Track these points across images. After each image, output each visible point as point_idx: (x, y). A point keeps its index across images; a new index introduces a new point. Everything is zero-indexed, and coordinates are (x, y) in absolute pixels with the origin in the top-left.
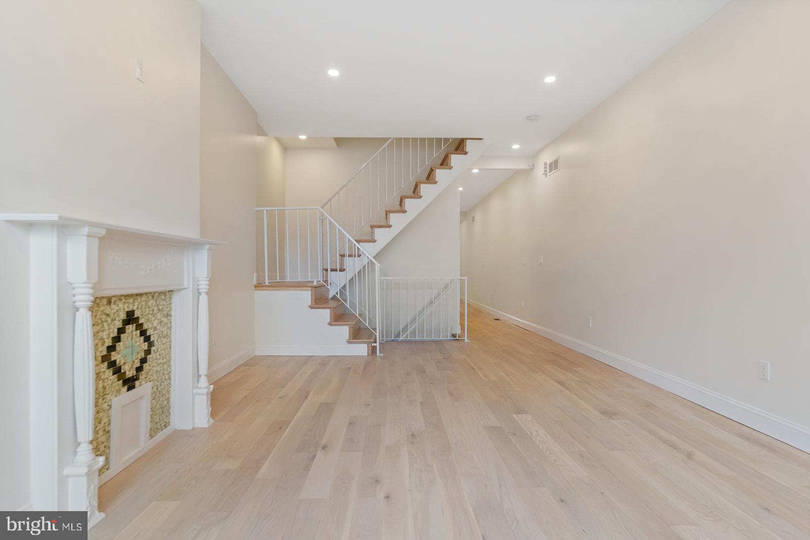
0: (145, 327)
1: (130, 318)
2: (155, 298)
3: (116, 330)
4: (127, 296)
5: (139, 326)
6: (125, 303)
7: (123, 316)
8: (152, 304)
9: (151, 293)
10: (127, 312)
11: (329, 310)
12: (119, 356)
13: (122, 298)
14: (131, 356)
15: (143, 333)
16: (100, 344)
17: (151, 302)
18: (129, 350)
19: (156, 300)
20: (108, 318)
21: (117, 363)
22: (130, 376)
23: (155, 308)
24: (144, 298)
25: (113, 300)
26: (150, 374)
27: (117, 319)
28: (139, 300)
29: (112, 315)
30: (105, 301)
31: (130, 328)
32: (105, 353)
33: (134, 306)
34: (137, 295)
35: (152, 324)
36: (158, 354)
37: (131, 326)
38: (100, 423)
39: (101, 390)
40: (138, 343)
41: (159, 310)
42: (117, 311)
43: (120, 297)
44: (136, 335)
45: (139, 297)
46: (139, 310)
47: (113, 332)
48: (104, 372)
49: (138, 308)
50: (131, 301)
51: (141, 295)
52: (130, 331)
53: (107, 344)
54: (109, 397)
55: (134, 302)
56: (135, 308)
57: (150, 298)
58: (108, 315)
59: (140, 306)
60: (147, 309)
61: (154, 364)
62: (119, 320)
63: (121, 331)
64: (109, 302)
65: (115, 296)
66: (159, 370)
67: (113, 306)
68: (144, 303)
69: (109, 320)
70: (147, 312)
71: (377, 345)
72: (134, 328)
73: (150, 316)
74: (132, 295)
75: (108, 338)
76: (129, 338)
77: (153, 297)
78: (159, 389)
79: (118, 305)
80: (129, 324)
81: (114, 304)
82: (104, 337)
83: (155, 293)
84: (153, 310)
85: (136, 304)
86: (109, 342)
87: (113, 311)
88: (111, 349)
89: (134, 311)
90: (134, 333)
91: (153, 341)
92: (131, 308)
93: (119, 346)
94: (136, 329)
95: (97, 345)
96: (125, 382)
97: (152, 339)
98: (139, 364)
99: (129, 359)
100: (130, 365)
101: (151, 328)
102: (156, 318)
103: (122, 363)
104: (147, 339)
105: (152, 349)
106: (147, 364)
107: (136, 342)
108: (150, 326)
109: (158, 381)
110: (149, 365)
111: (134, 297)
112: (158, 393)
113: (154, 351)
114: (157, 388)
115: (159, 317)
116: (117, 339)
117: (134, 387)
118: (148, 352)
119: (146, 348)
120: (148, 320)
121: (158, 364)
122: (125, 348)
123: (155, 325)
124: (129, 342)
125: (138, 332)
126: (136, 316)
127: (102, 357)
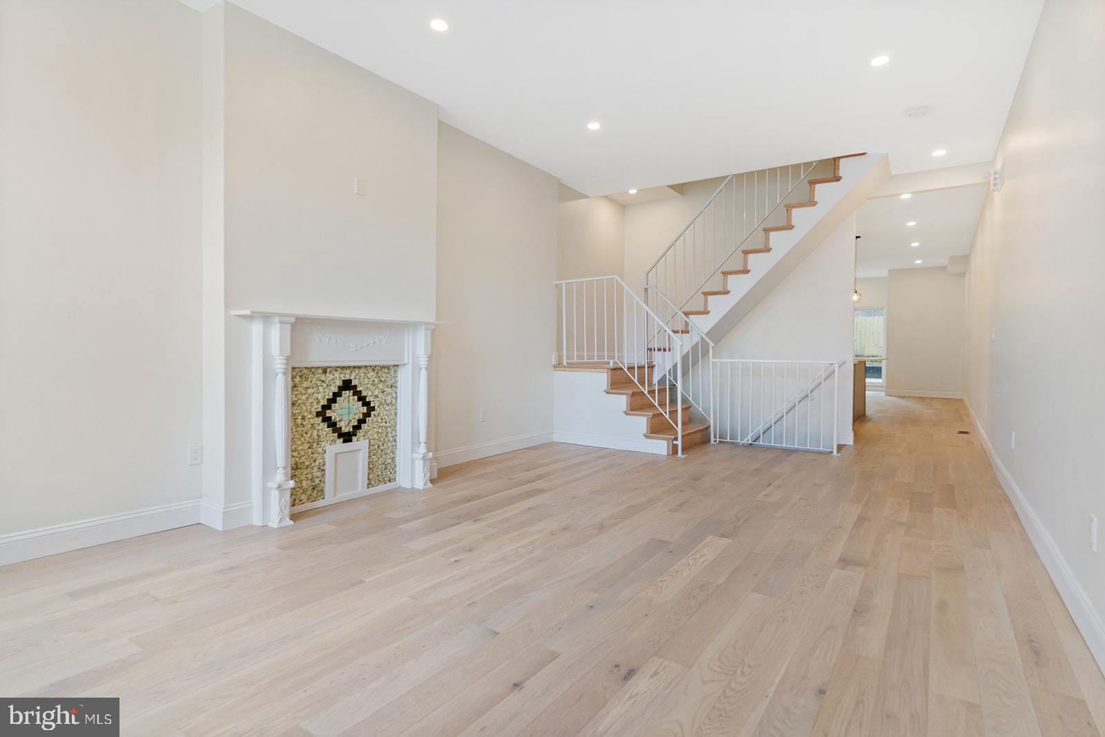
0: (364, 394)
1: (347, 385)
2: (376, 371)
3: (331, 394)
4: (343, 368)
5: (357, 393)
6: (341, 373)
7: (339, 383)
8: (373, 376)
9: (371, 366)
10: (343, 381)
11: (625, 396)
12: (335, 414)
13: (339, 369)
14: (347, 415)
15: (362, 399)
16: (315, 403)
17: (372, 374)
18: (346, 411)
19: (377, 373)
20: (323, 384)
21: (333, 418)
22: (346, 431)
23: (376, 380)
24: (363, 370)
25: (328, 370)
26: (370, 433)
27: (333, 385)
28: (357, 372)
29: (327, 382)
30: (320, 371)
31: (346, 394)
32: (320, 409)
33: (350, 376)
34: (354, 367)
35: (372, 392)
36: (379, 418)
37: (348, 392)
38: (315, 461)
39: (316, 438)
40: (356, 407)
41: (381, 381)
42: (333, 379)
43: (336, 369)
44: (353, 400)
45: (356, 369)
46: (357, 380)
47: (329, 394)
48: (319, 424)
49: (355, 378)
50: (348, 372)
51: (359, 367)
52: (348, 395)
53: (322, 403)
54: (324, 443)
55: (351, 373)
56: (352, 378)
57: (371, 370)
58: (323, 381)
59: (358, 377)
60: (366, 379)
61: (374, 426)
62: (335, 387)
63: (337, 395)
64: (325, 372)
65: (330, 367)
66: (380, 431)
67: (328, 375)
68: (362, 375)
69: (325, 385)
70: (366, 382)
71: (679, 443)
72: (351, 394)
73: (369, 385)
74: (350, 367)
75: (323, 399)
76: (346, 402)
77: (374, 370)
78: (381, 448)
79: (333, 375)
80: (345, 389)
81: (330, 373)
82: (319, 398)
83: (376, 366)
84: (374, 381)
85: (354, 375)
86: (324, 402)
87: (329, 379)
88: (327, 407)
89: (351, 380)
90: (351, 398)
91: (374, 407)
92: (348, 377)
93: (335, 406)
94: (354, 395)
95: (312, 403)
96: (341, 435)
97: (372, 405)
98: (356, 424)
99: (346, 418)
100: (347, 423)
101: (372, 396)
102: (378, 388)
103: (337, 420)
104: (366, 404)
105: (372, 413)
106: (366, 425)
107: (354, 405)
108: (370, 394)
109: (380, 441)
110: (368, 426)
111: (351, 369)
112: (380, 451)
113: (375, 415)
114: (379, 447)
115: (381, 387)
116: (333, 400)
117: (351, 441)
118: (367, 415)
119: (365, 411)
120: (367, 388)
121: (379, 427)
122: (341, 409)
123: (376, 393)
124: (346, 404)
125: (356, 397)
126: (353, 384)
127: (317, 412)
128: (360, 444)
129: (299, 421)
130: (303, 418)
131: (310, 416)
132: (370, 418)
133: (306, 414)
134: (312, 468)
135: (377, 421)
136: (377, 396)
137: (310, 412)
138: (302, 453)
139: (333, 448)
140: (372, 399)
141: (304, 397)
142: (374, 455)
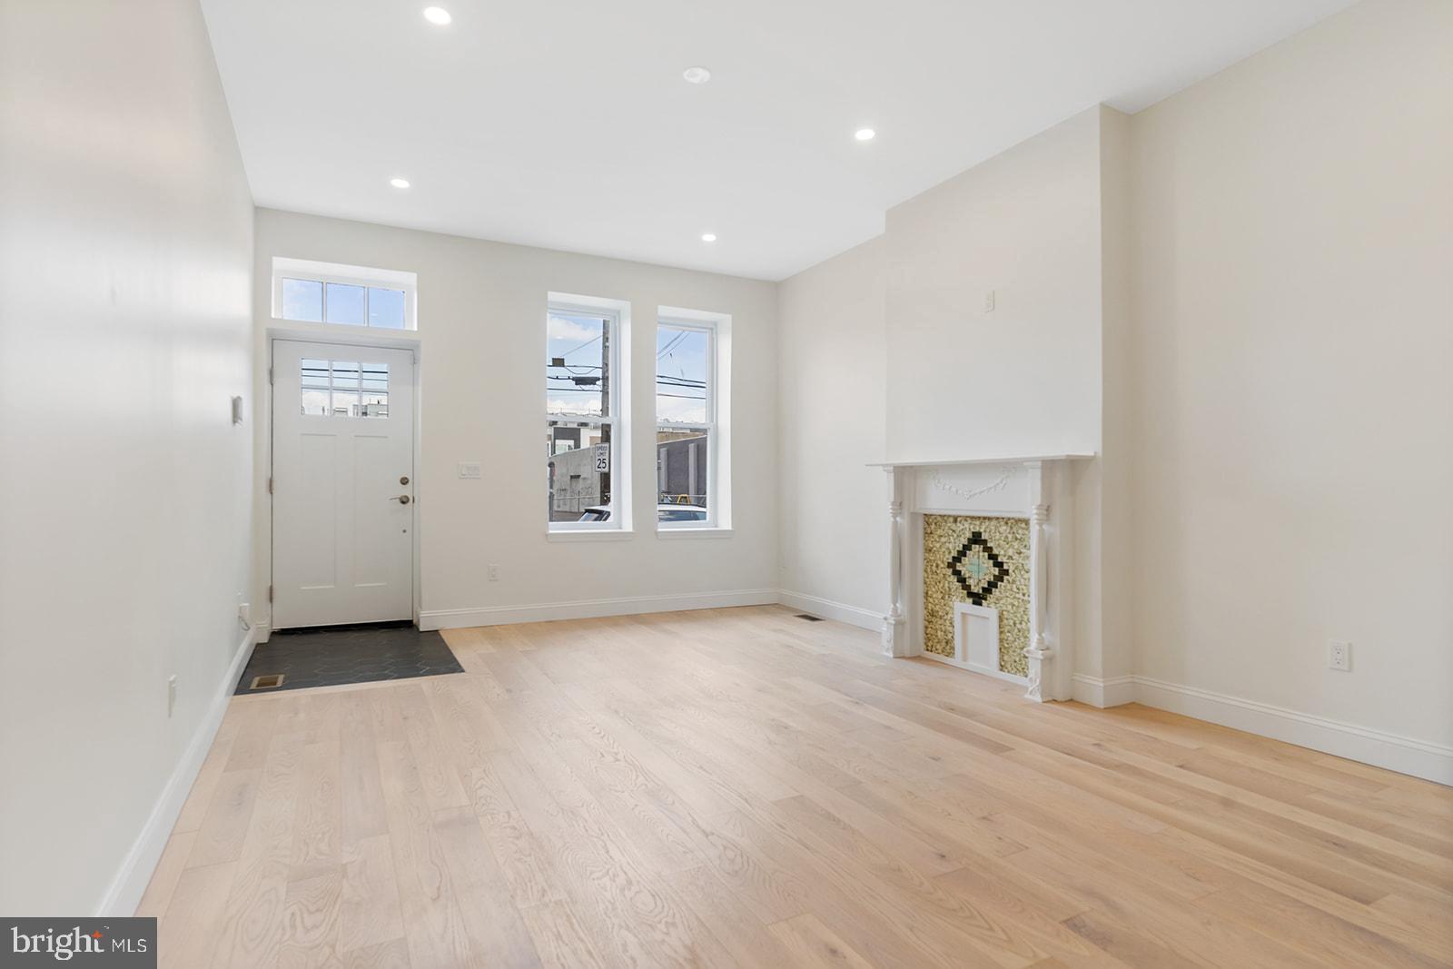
0: (995, 551)
1: (976, 539)
2: (1009, 524)
3: (961, 546)
4: (973, 518)
5: (988, 549)
6: (971, 524)
7: (969, 535)
8: (1005, 530)
9: (1003, 518)
10: (973, 533)
12: (965, 569)
13: (968, 519)
14: (977, 573)
15: (993, 557)
16: (947, 553)
17: (1004, 528)
18: (976, 568)
19: (1011, 528)
20: (953, 534)
21: (962, 573)
22: (976, 591)
23: (1010, 536)
24: (993, 523)
25: (959, 519)
26: (1001, 602)
27: (962, 536)
28: (987, 524)
29: (957, 532)
30: (951, 519)
31: (976, 548)
32: (950, 561)
33: (980, 528)
34: (985, 518)
35: (1005, 551)
36: (1014, 586)
37: (977, 546)
38: (947, 614)
39: (947, 589)
40: (986, 565)
41: (1016, 539)
42: (962, 530)
43: (966, 518)
44: (984, 556)
45: (986, 521)
46: (987, 534)
47: (958, 546)
48: (949, 576)
49: (985, 531)
50: (978, 523)
51: (990, 519)
52: (977, 550)
53: (952, 555)
54: (954, 598)
55: (981, 524)
56: (982, 530)
57: (1002, 523)
58: (954, 531)
59: (988, 530)
60: (997, 534)
61: (1008, 594)
62: (964, 538)
63: (966, 548)
64: (955, 521)
65: (961, 517)
66: (1016, 603)
67: (958, 524)
68: (993, 528)
69: (955, 535)
70: (997, 537)
72: (981, 549)
73: (1002, 542)
74: (979, 518)
75: (954, 550)
76: (976, 556)
77: (1007, 523)
78: (1018, 626)
79: (963, 525)
80: (975, 543)
81: (960, 523)
82: (951, 548)
83: (1009, 519)
84: (1007, 537)
85: (983, 527)
86: (954, 554)
87: (959, 529)
88: (957, 559)
89: (980, 533)
90: (981, 554)
91: (1008, 571)
92: (977, 529)
93: (965, 560)
94: (984, 551)
95: (944, 552)
96: (970, 594)
97: (1005, 567)
98: (986, 586)
99: (975, 576)
100: (976, 581)
101: (1005, 556)
102: (1012, 546)
103: (967, 576)
104: (999, 565)
105: (1005, 577)
106: (997, 590)
107: (984, 563)
108: (1002, 552)
109: (1016, 616)
110: (1000, 592)
111: (982, 520)
112: (1016, 630)
113: (1008, 581)
114: (1015, 624)
115: (1016, 547)
116: (962, 553)
117: (981, 604)
118: (999, 578)
119: (997, 573)
120: (999, 545)
121: (1015, 597)
122: (971, 564)
123: (1010, 554)
124: (975, 560)
125: (986, 554)
126: (983, 538)
127: (949, 563)
128: (989, 611)
129: (934, 568)
130: (937, 566)
131: (942, 566)
132: (1003, 584)
133: (939, 562)
134: (945, 620)
135: (1011, 590)
136: (1010, 557)
137: (943, 562)
138: (937, 601)
139: (962, 606)
140: (1005, 560)
141: (938, 545)
142: (1009, 632)
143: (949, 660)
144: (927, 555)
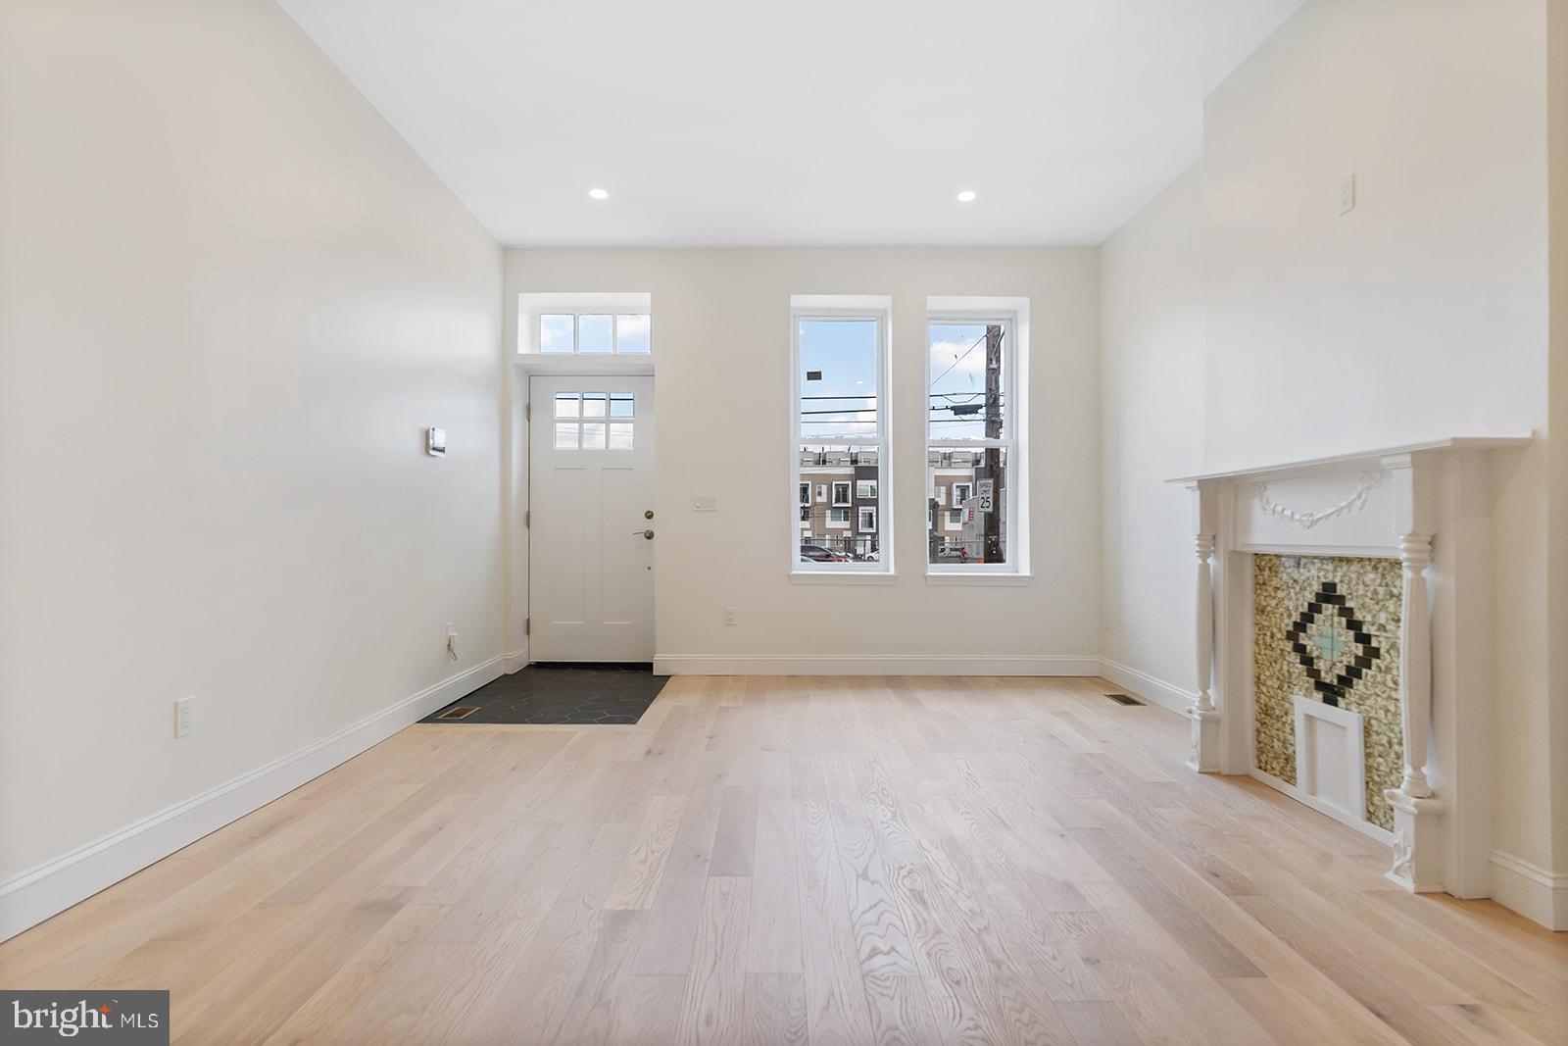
0: (1358, 616)
1: (1328, 594)
2: (1380, 570)
3: (1306, 604)
4: (1322, 559)
5: (1346, 612)
6: (1319, 569)
7: (1317, 587)
8: (1374, 580)
9: (1370, 559)
10: (1324, 584)
12: (1311, 643)
13: (1316, 561)
14: (1329, 651)
15: (1354, 625)
16: (1286, 615)
17: (1372, 576)
18: (1326, 643)
19: (1383, 575)
20: (1295, 585)
21: (1308, 648)
22: (1328, 681)
23: (1381, 590)
24: (1355, 567)
25: (1303, 561)
26: (1368, 702)
27: (1308, 589)
28: (1345, 569)
29: (1301, 582)
30: (1292, 562)
31: (1329, 609)
32: (1291, 628)
33: (1335, 576)
34: (1341, 559)
35: (1374, 616)
36: (1389, 677)
37: (1330, 606)
38: (1286, 714)
39: (1286, 674)
40: (1343, 638)
41: (1392, 595)
42: (1308, 579)
43: (1313, 559)
44: (1340, 623)
45: (1344, 564)
46: (1345, 587)
47: (1302, 605)
48: (1289, 653)
49: (1341, 582)
50: (1331, 567)
51: (1348, 560)
52: (1329, 612)
53: (1293, 619)
54: (1296, 689)
55: (1335, 570)
56: (1337, 580)
57: (1369, 568)
58: (1295, 581)
59: (1346, 579)
60: (1361, 587)
61: (1377, 690)
62: (1311, 593)
63: (1314, 608)
64: (1298, 565)
65: (1305, 557)
66: (1392, 708)
67: (1302, 570)
68: (1354, 576)
69: (1298, 588)
70: (1360, 593)
72: (1336, 611)
73: (1367, 600)
74: (1332, 559)
75: (1296, 611)
76: (1328, 624)
79: (1309, 571)
80: (1327, 602)
81: (1305, 568)
82: (1291, 608)
83: (1380, 560)
84: (1376, 592)
85: (1339, 574)
86: (1296, 617)
87: (1303, 577)
88: (1300, 627)
89: (1335, 585)
90: (1336, 619)
91: (1377, 650)
92: (1330, 578)
93: (1312, 628)
94: (1340, 615)
95: (1282, 614)
96: (1320, 686)
97: (1374, 644)
98: (1343, 673)
99: (1327, 655)
100: (1329, 664)
101: (1373, 624)
102: (1384, 608)
103: (1315, 654)
104: (1363, 639)
105: (1375, 661)
106: (1361, 682)
107: (1340, 635)
108: (1369, 618)
109: (1392, 731)
110: (1365, 685)
111: (1336, 562)
112: (1393, 755)
113: (1378, 667)
114: (1390, 743)
115: (1392, 609)
116: (1308, 618)
117: (1335, 704)
118: (1365, 662)
119: (1360, 654)
120: (1363, 605)
121: (1390, 697)
122: (1321, 635)
123: (1383, 621)
124: (1327, 630)
125: (1344, 620)
126: (1338, 593)
127: (1288, 632)
128: (1346, 717)
129: (1268, 640)
130: (1272, 636)
131: (1279, 636)
132: (1370, 672)
133: (1275, 630)
134: (1284, 723)
135: (1384, 684)
136: (1382, 627)
137: (1280, 630)
138: (1272, 692)
139: (1306, 704)
140: (1373, 631)
141: (1273, 603)
142: (1380, 756)
143: (1287, 788)
144: (1258, 617)
